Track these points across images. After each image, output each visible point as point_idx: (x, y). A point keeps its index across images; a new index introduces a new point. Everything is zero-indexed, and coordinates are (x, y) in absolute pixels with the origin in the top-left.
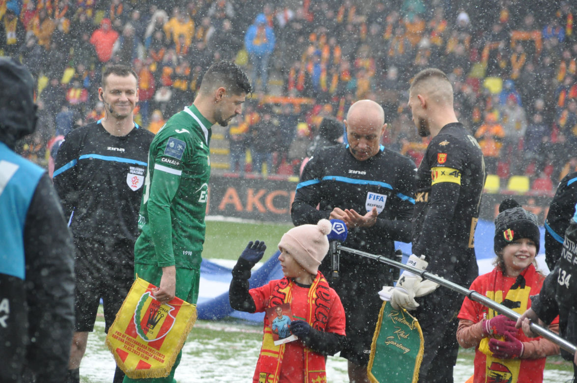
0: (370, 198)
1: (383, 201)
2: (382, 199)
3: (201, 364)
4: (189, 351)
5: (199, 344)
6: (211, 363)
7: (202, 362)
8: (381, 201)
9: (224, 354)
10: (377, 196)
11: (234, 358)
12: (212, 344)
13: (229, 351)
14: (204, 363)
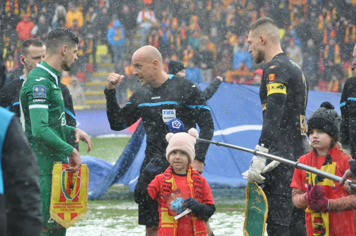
0: (164, 114)
1: (173, 114)
2: (172, 113)
3: (116, 233)
4: (107, 225)
5: (112, 219)
6: (123, 232)
7: (117, 232)
8: (172, 114)
9: (131, 225)
10: (169, 112)
11: (138, 227)
12: (122, 219)
13: (134, 223)
14: (119, 232)
